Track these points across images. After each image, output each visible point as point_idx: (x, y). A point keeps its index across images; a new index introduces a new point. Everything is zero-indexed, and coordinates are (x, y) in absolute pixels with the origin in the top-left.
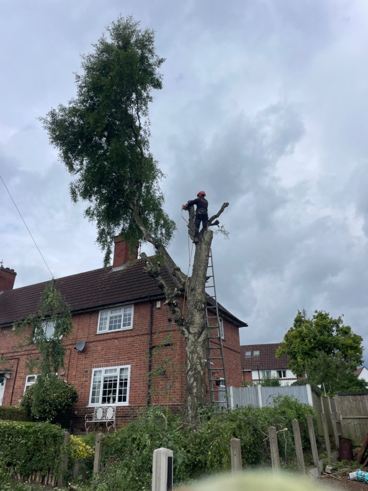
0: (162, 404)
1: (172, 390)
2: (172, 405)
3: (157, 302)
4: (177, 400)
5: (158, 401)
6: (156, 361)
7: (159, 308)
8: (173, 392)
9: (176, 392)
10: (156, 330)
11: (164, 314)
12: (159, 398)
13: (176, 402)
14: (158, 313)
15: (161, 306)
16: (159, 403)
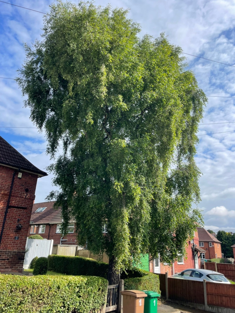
0: (10, 251)
1: (19, 241)
2: (18, 252)
3: (19, 173)
4: (22, 249)
5: (6, 248)
6: (9, 218)
7: (19, 178)
8: (19, 243)
9: (22, 243)
10: (15, 194)
11: (22, 184)
12: (7, 246)
13: (21, 250)
14: (18, 181)
15: (22, 177)
16: (7, 250)
